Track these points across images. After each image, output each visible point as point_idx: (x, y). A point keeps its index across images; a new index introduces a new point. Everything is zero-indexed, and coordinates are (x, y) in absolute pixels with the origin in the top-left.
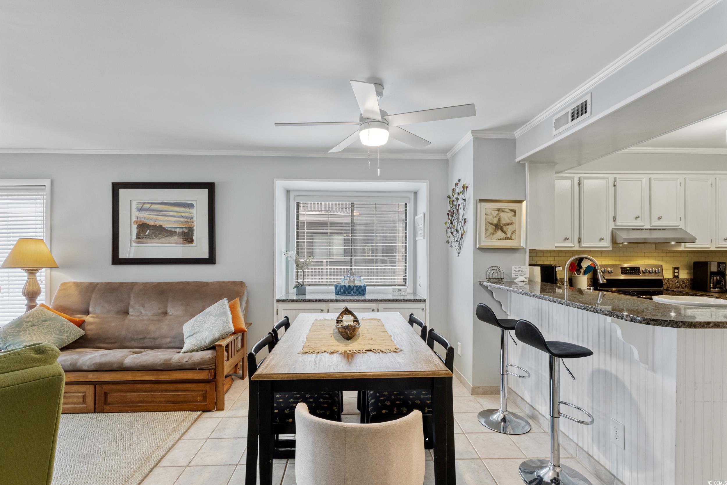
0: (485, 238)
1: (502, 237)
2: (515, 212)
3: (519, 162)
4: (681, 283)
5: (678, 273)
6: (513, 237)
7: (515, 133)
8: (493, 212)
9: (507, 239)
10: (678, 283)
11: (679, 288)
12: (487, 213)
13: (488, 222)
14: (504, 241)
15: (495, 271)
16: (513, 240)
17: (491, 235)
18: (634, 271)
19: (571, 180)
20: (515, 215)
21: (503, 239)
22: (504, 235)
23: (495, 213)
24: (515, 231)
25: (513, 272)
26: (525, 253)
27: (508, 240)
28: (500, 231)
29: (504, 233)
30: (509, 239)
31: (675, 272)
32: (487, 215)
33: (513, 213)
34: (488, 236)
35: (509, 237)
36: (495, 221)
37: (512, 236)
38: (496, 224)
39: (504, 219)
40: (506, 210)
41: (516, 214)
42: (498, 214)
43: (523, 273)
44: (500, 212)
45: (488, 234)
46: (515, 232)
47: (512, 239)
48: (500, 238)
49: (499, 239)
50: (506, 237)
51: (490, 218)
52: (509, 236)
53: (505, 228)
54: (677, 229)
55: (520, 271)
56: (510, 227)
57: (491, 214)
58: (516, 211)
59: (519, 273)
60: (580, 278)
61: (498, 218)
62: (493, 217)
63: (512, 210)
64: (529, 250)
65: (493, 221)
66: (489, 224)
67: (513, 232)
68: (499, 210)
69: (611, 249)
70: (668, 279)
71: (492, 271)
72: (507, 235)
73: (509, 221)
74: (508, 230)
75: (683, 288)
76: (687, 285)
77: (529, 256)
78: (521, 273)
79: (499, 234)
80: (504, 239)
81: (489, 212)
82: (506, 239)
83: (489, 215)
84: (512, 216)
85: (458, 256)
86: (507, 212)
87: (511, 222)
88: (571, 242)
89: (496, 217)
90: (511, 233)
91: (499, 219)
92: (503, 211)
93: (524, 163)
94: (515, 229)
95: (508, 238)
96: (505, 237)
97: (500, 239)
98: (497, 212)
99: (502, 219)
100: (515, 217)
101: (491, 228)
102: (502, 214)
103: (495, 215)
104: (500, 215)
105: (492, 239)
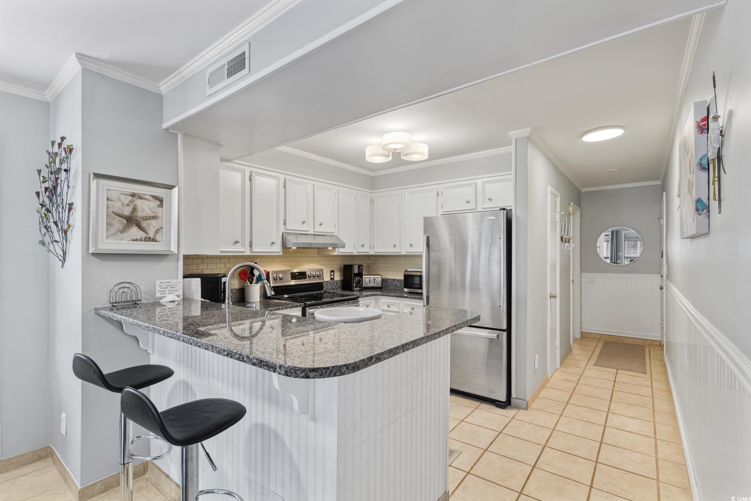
0: (107, 237)
1: (139, 237)
2: (161, 201)
3: (167, 129)
4: (335, 284)
5: (333, 275)
6: (158, 238)
7: (160, 85)
8: (123, 198)
9: (148, 239)
10: (333, 284)
11: (334, 289)
12: (110, 198)
13: (113, 212)
14: (143, 242)
15: (126, 290)
16: (159, 242)
17: (119, 233)
18: (301, 276)
19: (242, 173)
20: (161, 205)
21: (141, 240)
22: (142, 235)
23: (126, 199)
24: (162, 228)
25: (158, 289)
26: (178, 261)
27: (149, 241)
28: (136, 227)
29: (142, 230)
30: (151, 240)
31: (331, 275)
32: (112, 200)
33: (159, 203)
34: (113, 234)
35: (152, 237)
36: (127, 211)
37: (157, 236)
38: (128, 217)
39: (143, 210)
40: (146, 197)
41: (162, 204)
42: (131, 201)
43: (173, 289)
44: (135, 199)
45: (113, 230)
46: (161, 230)
47: (156, 241)
48: (135, 238)
49: (133, 240)
50: (146, 238)
51: (117, 207)
52: (151, 235)
53: (144, 224)
54: (333, 235)
55: (169, 287)
56: (153, 222)
57: (120, 200)
58: (163, 199)
59: (167, 290)
60: (252, 287)
61: (132, 207)
62: (123, 205)
63: (155, 198)
64: (184, 255)
65: (123, 211)
66: (114, 215)
67: (158, 229)
68: (133, 195)
69: (281, 254)
70: (327, 281)
71: (121, 291)
72: (147, 234)
73: (151, 214)
74: (149, 228)
75: (337, 289)
76: (339, 286)
77: (183, 264)
78: (170, 289)
79: (134, 231)
80: (143, 239)
81: (114, 196)
82: (145, 240)
83: (115, 201)
84: (157, 207)
85: (63, 266)
86: (148, 200)
87: (155, 215)
88: (242, 247)
89: (128, 205)
90: (154, 232)
91: (134, 210)
92: (141, 198)
93: (176, 133)
94: (161, 226)
95: (150, 238)
96: (144, 237)
97: (136, 240)
98: (130, 198)
99: (139, 209)
100: (160, 209)
101: (118, 223)
102: (139, 202)
103: (126, 202)
104: (135, 203)
105: (121, 240)
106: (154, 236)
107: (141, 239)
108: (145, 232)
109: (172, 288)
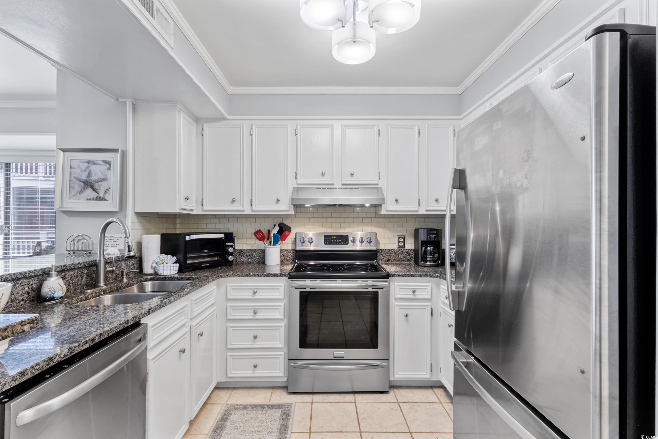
0: (70, 198)
1: (92, 197)
2: (110, 165)
4: (405, 254)
5: (404, 242)
6: (106, 197)
8: (81, 165)
10: (401, 254)
11: (402, 261)
12: (72, 166)
13: (74, 177)
14: (95, 201)
16: (107, 200)
17: (78, 194)
18: (340, 241)
19: (240, 128)
20: (109, 169)
21: (93, 200)
22: (94, 195)
23: (83, 165)
24: (110, 188)
26: (126, 217)
27: (99, 200)
28: (90, 188)
29: (94, 191)
30: (101, 199)
31: (399, 242)
32: (74, 168)
33: (108, 166)
34: (74, 195)
35: (102, 196)
37: (106, 195)
38: (85, 180)
39: (96, 174)
40: (99, 162)
41: (111, 167)
42: (87, 167)
44: (90, 165)
45: (73, 192)
46: (109, 190)
47: (105, 200)
48: (89, 198)
49: (87, 200)
50: (97, 197)
51: (77, 173)
52: (101, 195)
53: (96, 186)
54: (377, 188)
55: (112, 241)
56: (103, 184)
57: (79, 167)
58: (111, 162)
59: (110, 243)
60: (268, 248)
61: (88, 172)
62: (82, 171)
63: (106, 162)
65: (81, 176)
66: (75, 180)
67: (107, 190)
68: (89, 162)
69: (292, 212)
70: (389, 250)
72: (98, 194)
73: (102, 177)
74: (100, 188)
75: (408, 261)
76: (412, 257)
78: (113, 243)
79: (89, 193)
80: (95, 199)
81: (75, 164)
82: (96, 200)
83: (76, 168)
84: (106, 170)
86: (100, 165)
87: (105, 177)
89: (85, 171)
90: (104, 192)
91: (90, 174)
92: (94, 164)
94: (109, 187)
95: (100, 197)
96: (96, 197)
97: (90, 200)
98: (86, 164)
99: (93, 173)
100: (109, 171)
101: (78, 186)
102: (93, 167)
103: (84, 168)
104: (90, 168)
105: (79, 200)
106: (103, 196)
107: (93, 198)
108: (97, 193)
109: (114, 242)
